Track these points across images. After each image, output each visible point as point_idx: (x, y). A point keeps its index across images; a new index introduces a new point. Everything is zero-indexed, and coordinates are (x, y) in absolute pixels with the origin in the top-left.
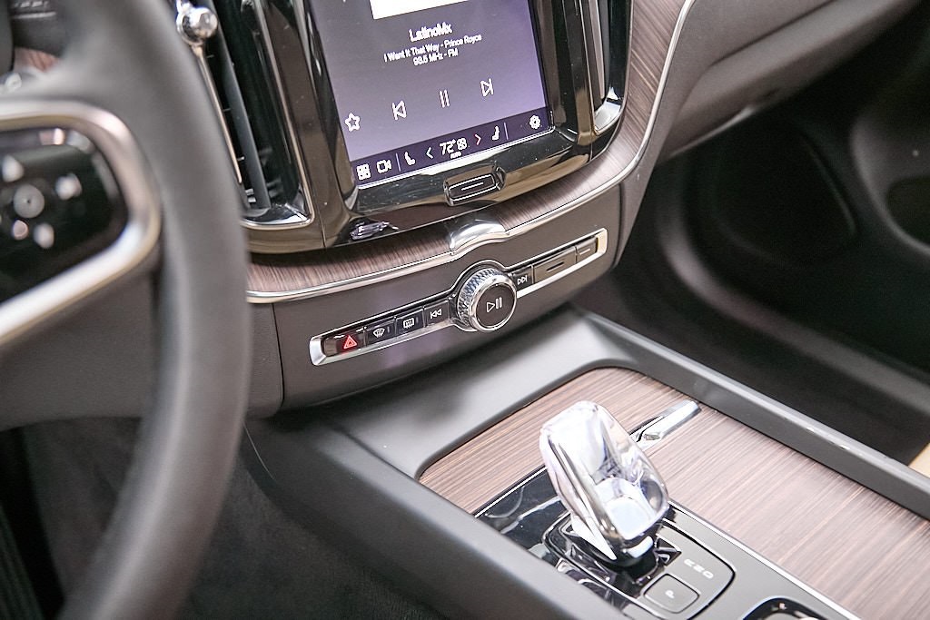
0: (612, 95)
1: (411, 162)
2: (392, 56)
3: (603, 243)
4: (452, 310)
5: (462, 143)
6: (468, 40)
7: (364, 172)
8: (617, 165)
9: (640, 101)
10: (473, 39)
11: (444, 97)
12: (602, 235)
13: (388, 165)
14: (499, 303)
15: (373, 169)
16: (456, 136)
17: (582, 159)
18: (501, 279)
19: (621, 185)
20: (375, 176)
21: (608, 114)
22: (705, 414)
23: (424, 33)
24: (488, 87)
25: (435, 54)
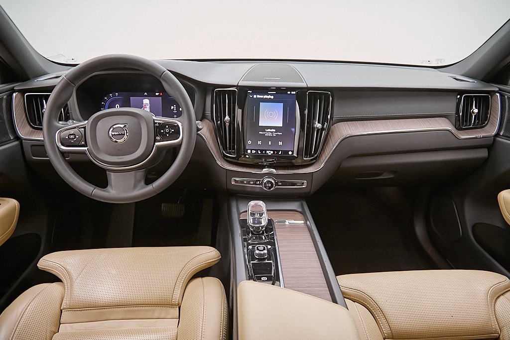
1: (259, 152)
2: (261, 133)
3: (304, 184)
5: (272, 152)
6: (278, 133)
7: (249, 151)
8: (312, 169)
10: (280, 134)
11: (270, 143)
12: (305, 182)
13: (255, 152)
14: (269, 185)
15: (251, 151)
16: (271, 150)
18: (273, 182)
19: (313, 173)
22: (304, 224)
23: (269, 130)
24: (280, 143)
25: (270, 134)
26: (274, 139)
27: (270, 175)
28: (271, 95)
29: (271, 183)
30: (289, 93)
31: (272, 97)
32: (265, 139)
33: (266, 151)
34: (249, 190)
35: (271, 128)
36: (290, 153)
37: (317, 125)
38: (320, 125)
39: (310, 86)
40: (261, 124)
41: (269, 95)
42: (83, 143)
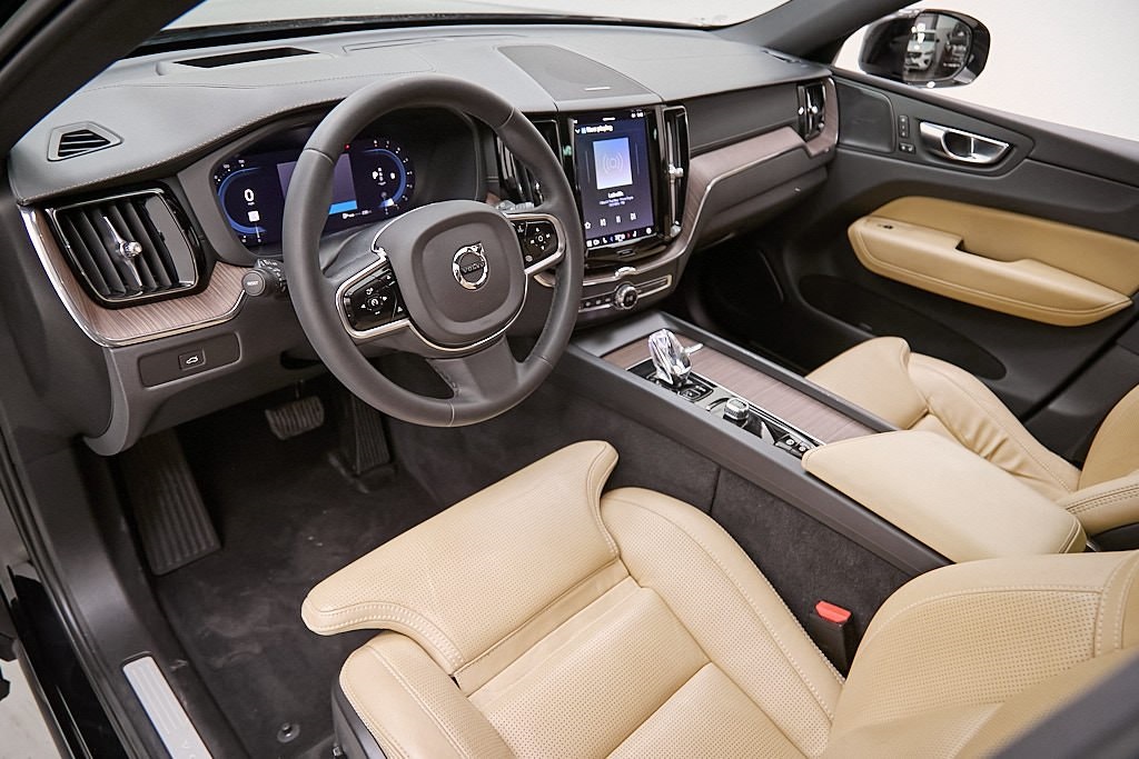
0: (677, 223)
1: (605, 242)
2: (602, 203)
3: (668, 282)
4: (613, 300)
5: (623, 236)
6: (628, 198)
7: (589, 244)
8: (677, 251)
9: (687, 226)
10: (630, 198)
11: (618, 219)
12: (670, 277)
13: (597, 242)
14: (631, 298)
15: (592, 243)
16: (621, 233)
17: (664, 247)
18: (633, 288)
19: (678, 259)
20: (593, 246)
21: (676, 230)
22: (706, 349)
23: (613, 195)
24: (634, 216)
25: (616, 204)
26: (623, 210)
27: (628, 279)
28: (608, 123)
29: (628, 294)
30: (633, 116)
31: (610, 128)
32: (609, 212)
33: (613, 236)
34: (592, 317)
35: (615, 190)
36: (649, 231)
37: (675, 171)
38: (680, 170)
39: (666, 99)
40: (600, 186)
41: (603, 124)
42: (400, 309)
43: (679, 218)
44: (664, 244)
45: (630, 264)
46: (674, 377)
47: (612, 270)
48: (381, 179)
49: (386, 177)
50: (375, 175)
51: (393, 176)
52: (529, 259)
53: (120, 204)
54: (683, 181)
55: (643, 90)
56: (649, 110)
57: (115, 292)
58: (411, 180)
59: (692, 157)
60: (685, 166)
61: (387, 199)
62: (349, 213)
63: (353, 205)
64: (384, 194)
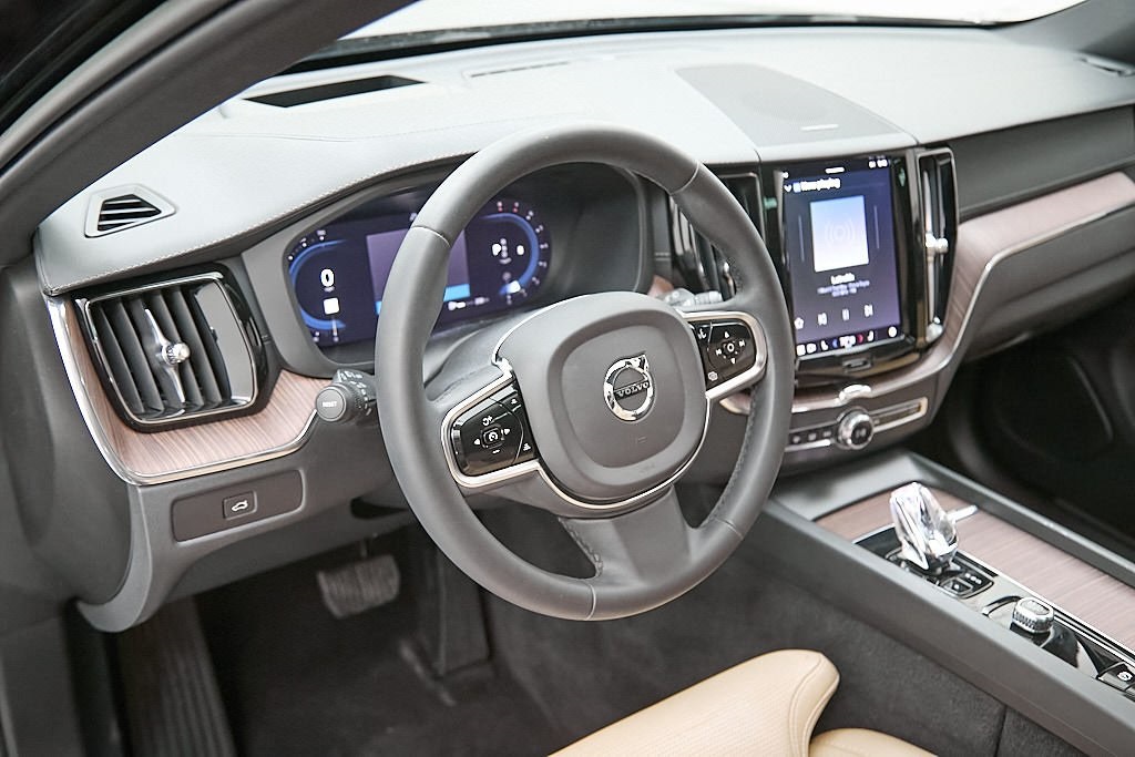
0: (937, 320)
1: (825, 347)
2: (821, 291)
3: (920, 410)
4: (835, 432)
5: (852, 340)
6: (861, 283)
7: (801, 350)
8: (937, 362)
9: (953, 324)
10: (865, 284)
11: (846, 315)
12: (924, 402)
13: (814, 348)
14: (863, 432)
15: (806, 349)
16: (850, 335)
17: (915, 356)
18: (866, 419)
19: (937, 375)
20: (807, 353)
21: (935, 330)
22: (981, 515)
23: (839, 279)
24: (869, 310)
25: (844, 292)
26: (854, 301)
27: (859, 402)
28: (833, 176)
29: (859, 427)
30: (872, 165)
31: (836, 183)
32: (833, 305)
33: (838, 338)
34: (800, 459)
35: (842, 271)
36: (893, 332)
37: (935, 243)
38: (942, 244)
39: (923, 140)
40: (819, 267)
41: (827, 176)
42: (527, 447)
43: (941, 312)
44: (916, 350)
45: (863, 381)
46: (929, 558)
47: (833, 389)
48: (505, 254)
49: (512, 251)
50: (496, 249)
51: (520, 250)
52: (713, 376)
53: (167, 293)
54: (948, 260)
55: (888, 128)
56: (897, 158)
57: (150, 410)
58: (545, 255)
59: (961, 222)
60: (951, 235)
61: (511, 281)
62: (458, 301)
63: (463, 290)
64: (507, 276)
